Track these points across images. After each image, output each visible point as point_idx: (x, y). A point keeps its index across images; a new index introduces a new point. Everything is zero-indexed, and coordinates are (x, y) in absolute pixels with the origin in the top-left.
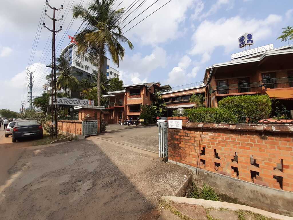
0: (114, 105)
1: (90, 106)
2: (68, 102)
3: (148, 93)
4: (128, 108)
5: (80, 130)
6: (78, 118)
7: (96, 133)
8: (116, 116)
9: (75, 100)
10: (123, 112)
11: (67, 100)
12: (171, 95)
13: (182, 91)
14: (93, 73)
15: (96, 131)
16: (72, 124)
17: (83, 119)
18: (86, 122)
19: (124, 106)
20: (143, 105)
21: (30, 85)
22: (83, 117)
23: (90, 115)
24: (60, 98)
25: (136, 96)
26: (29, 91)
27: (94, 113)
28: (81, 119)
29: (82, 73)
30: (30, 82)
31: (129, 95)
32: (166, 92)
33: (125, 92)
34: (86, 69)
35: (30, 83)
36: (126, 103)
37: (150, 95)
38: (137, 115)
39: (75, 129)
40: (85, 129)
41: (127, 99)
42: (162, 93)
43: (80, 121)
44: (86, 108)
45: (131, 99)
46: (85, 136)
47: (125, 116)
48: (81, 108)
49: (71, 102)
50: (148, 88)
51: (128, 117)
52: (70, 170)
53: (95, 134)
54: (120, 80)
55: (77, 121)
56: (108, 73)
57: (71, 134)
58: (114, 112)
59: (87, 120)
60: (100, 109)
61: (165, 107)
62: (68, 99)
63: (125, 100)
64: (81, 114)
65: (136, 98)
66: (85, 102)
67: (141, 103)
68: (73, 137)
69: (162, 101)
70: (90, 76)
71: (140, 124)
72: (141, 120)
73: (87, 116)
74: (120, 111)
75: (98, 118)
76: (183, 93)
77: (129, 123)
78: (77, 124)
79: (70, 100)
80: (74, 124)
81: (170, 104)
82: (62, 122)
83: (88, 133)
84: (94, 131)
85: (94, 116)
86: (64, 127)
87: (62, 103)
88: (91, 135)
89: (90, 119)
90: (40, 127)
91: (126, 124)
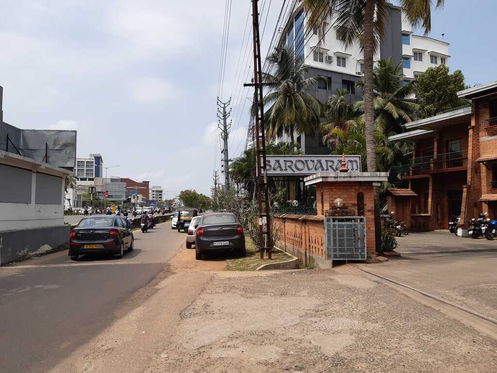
0: (432, 165)
1: (343, 174)
2: (293, 167)
4: (483, 175)
5: (320, 243)
6: (316, 209)
7: (363, 256)
9: (309, 159)
10: (465, 190)
11: (291, 162)
14: (359, 71)
15: (363, 249)
16: (303, 225)
17: (327, 212)
18: (334, 221)
19: (468, 167)
21: (223, 134)
22: (327, 207)
23: (344, 199)
24: (277, 159)
26: (223, 148)
27: (353, 193)
28: (323, 211)
29: (330, 79)
30: (224, 127)
31: (488, 126)
33: (471, 115)
34: (339, 64)
35: (223, 129)
36: (477, 153)
40: (332, 241)
41: (481, 139)
43: (320, 216)
44: (331, 180)
45: (494, 138)
46: (334, 261)
47: (476, 205)
48: (320, 180)
49: (300, 166)
51: (485, 207)
52: (285, 338)
53: (360, 259)
54: (451, 73)
55: (314, 218)
56: (407, 58)
58: (431, 189)
59: (335, 213)
60: (372, 182)
62: (294, 160)
63: (470, 144)
64: (322, 197)
66: (336, 162)
70: (352, 83)
73: (337, 203)
74: (451, 186)
75: (369, 211)
77: (489, 230)
79: (297, 161)
80: (307, 224)
82: (282, 218)
83: (340, 253)
84: (357, 249)
85: (356, 202)
86: (286, 231)
87: (281, 170)
88: (349, 259)
89: (343, 212)
90: (239, 229)
91: (477, 234)
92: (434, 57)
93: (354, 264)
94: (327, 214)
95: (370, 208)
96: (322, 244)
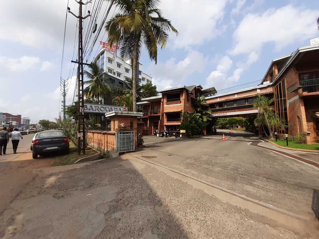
0: (149, 113)
1: (125, 112)
2: (99, 110)
3: (189, 98)
4: (165, 117)
5: (112, 144)
6: (111, 128)
7: (133, 149)
8: (150, 126)
9: (107, 107)
10: (159, 121)
11: (98, 107)
12: (218, 100)
13: (234, 94)
14: (125, 80)
15: (133, 146)
16: (104, 135)
17: (117, 129)
18: (120, 134)
19: (160, 115)
20: (185, 113)
21: (63, 94)
22: (116, 127)
23: (125, 124)
24: (91, 105)
25: (175, 102)
27: (129, 121)
28: (114, 129)
29: (114, 80)
31: (166, 102)
32: (209, 96)
33: (161, 98)
34: (118, 76)
35: (63, 92)
36: (163, 110)
37: (191, 100)
38: (177, 124)
39: (107, 142)
40: (119, 143)
41: (164, 106)
42: (206, 98)
43: (112, 131)
44: (120, 114)
45: (168, 106)
46: (119, 153)
47: (162, 126)
48: (114, 114)
49: (102, 109)
50: (189, 92)
51: (165, 127)
53: (132, 151)
54: (153, 86)
55: (109, 132)
56: (140, 79)
57: (103, 148)
58: (148, 121)
59: (121, 130)
60: (137, 116)
61: (210, 114)
62: (100, 106)
63: (161, 107)
64: (114, 122)
65: (174, 105)
66: (118, 109)
67: (181, 110)
68: (105, 152)
69: (206, 108)
70: (123, 83)
71: (181, 136)
72: (182, 131)
73: (121, 125)
74: (155, 120)
75: (135, 129)
76: (236, 97)
77: (166, 134)
78: (109, 136)
79: (101, 107)
80: (106, 135)
81: (217, 111)
82: (93, 132)
83: (123, 149)
84: (130, 147)
85: (130, 125)
86: (94, 138)
87: (93, 110)
88: (127, 151)
89: (125, 129)
90: (65, 139)
91: (163, 136)
92: (148, 81)
93: (129, 153)
94: (117, 130)
95: (135, 128)
96: (113, 145)
